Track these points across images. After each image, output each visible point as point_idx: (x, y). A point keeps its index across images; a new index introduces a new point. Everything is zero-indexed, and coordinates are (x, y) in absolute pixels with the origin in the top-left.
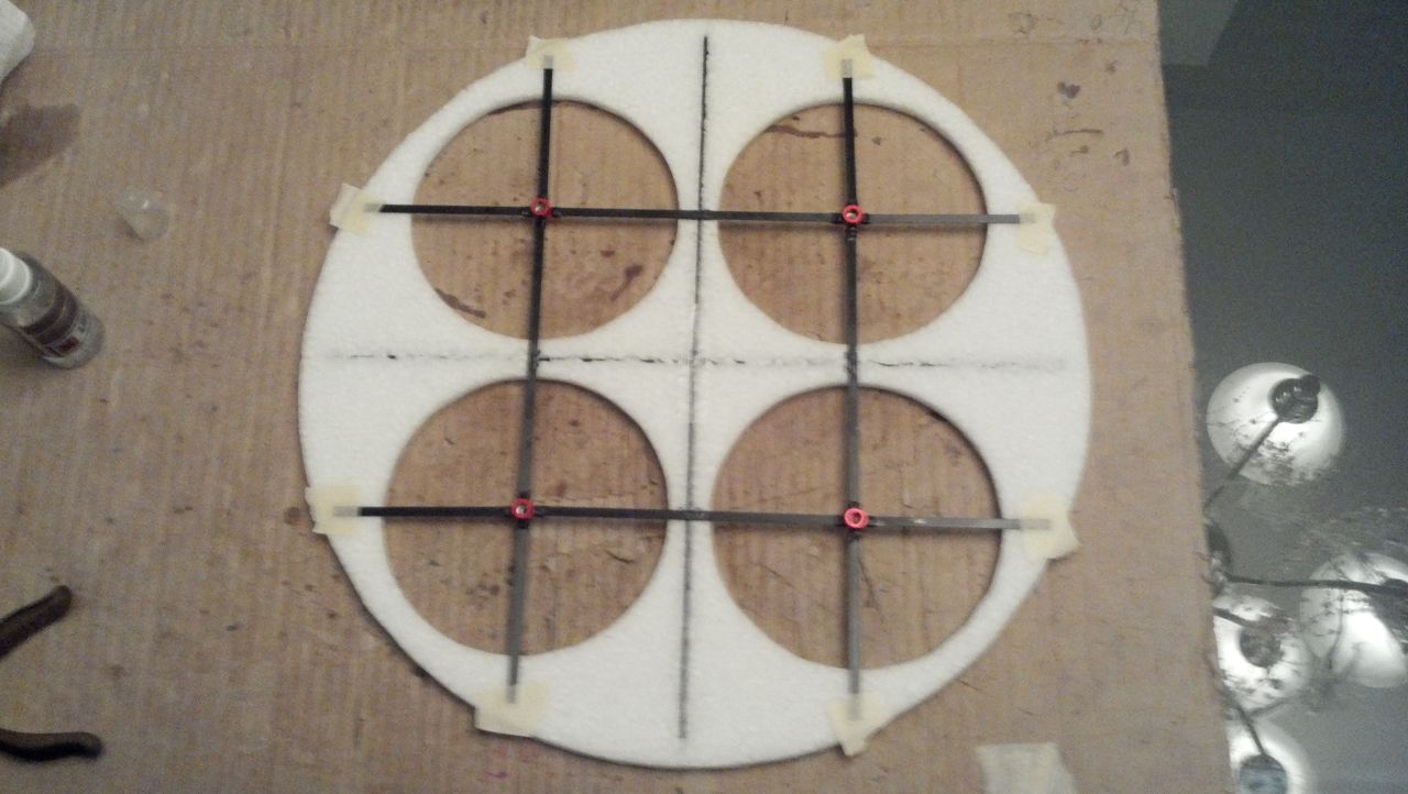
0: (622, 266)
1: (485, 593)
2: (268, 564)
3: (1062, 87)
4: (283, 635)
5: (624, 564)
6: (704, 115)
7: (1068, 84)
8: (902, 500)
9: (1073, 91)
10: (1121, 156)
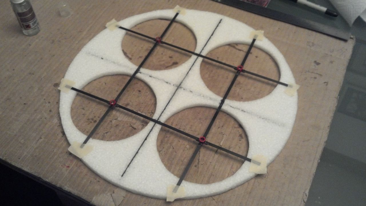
0: (173, 61)
1: (93, 121)
2: (43, 93)
3: (315, 62)
4: (36, 110)
5: (133, 129)
6: (212, 35)
7: (318, 61)
8: (220, 143)
9: (318, 64)
10: (326, 83)
